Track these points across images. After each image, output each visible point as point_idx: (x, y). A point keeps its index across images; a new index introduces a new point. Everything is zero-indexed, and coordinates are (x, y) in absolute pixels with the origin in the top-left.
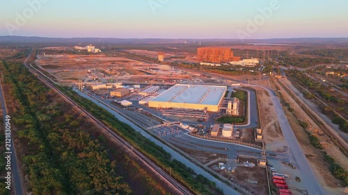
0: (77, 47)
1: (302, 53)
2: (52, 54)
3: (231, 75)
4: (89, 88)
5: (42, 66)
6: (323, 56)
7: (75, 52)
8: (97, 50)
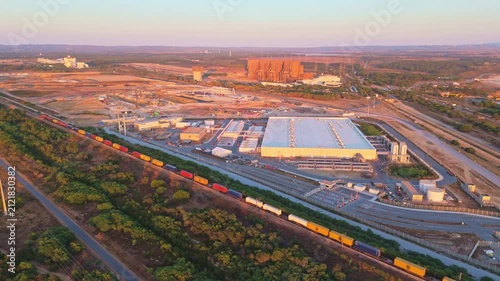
0: (39, 60)
1: (379, 66)
2: (6, 71)
3: (325, 100)
4: (132, 128)
5: (10, 92)
6: (409, 70)
7: (44, 68)
8: (81, 65)
